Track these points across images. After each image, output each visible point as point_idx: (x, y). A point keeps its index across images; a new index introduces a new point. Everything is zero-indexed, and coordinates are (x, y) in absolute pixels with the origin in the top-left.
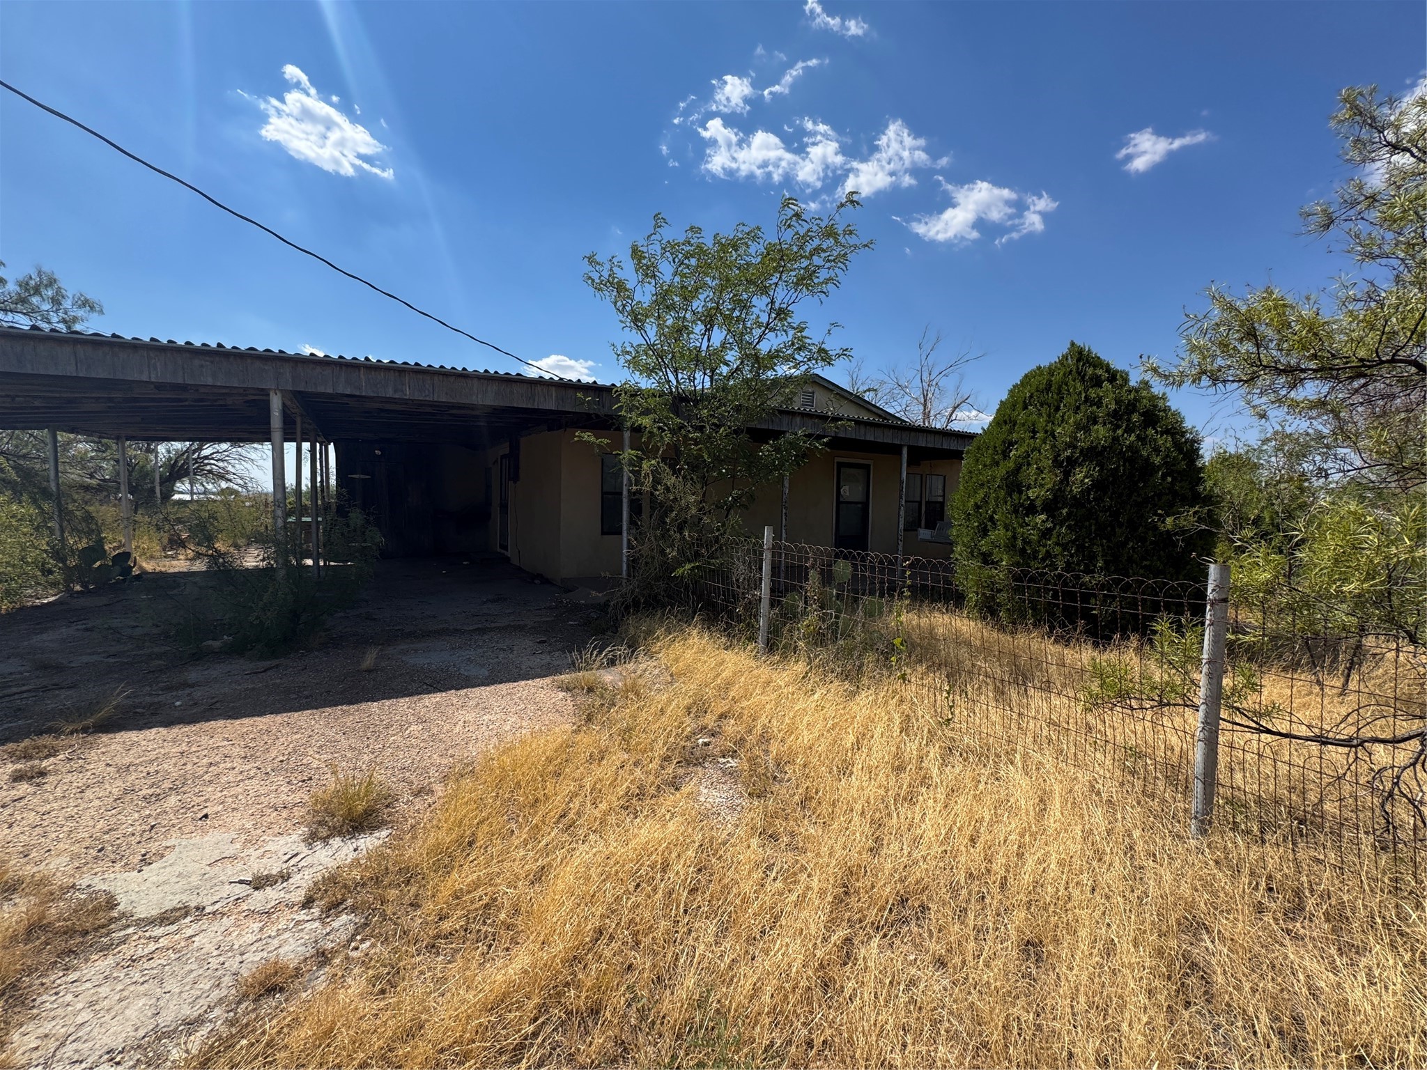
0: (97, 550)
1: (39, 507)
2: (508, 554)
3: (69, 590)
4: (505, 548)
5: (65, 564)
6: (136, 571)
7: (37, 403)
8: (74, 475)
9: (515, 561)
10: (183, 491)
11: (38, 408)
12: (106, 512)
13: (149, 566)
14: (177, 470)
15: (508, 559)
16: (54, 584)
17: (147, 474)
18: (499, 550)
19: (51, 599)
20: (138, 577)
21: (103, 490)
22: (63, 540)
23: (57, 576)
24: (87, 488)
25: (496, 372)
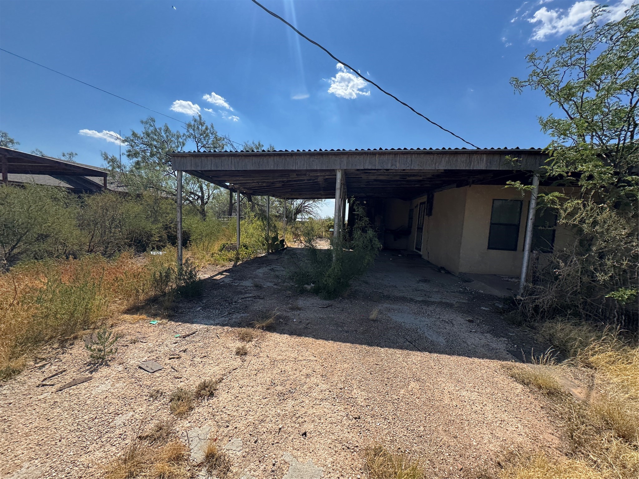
0: (275, 239)
1: (263, 222)
2: (421, 253)
3: (268, 252)
4: (420, 250)
5: (268, 242)
6: (285, 246)
7: (264, 185)
8: (274, 212)
9: (425, 258)
10: (299, 218)
11: (264, 186)
12: (280, 224)
13: (289, 245)
14: (299, 211)
15: (420, 256)
16: (265, 249)
17: (290, 212)
18: (415, 250)
19: (264, 255)
20: (286, 248)
21: (279, 217)
22: (268, 234)
23: (266, 247)
24: (276, 216)
25: (450, 149)
